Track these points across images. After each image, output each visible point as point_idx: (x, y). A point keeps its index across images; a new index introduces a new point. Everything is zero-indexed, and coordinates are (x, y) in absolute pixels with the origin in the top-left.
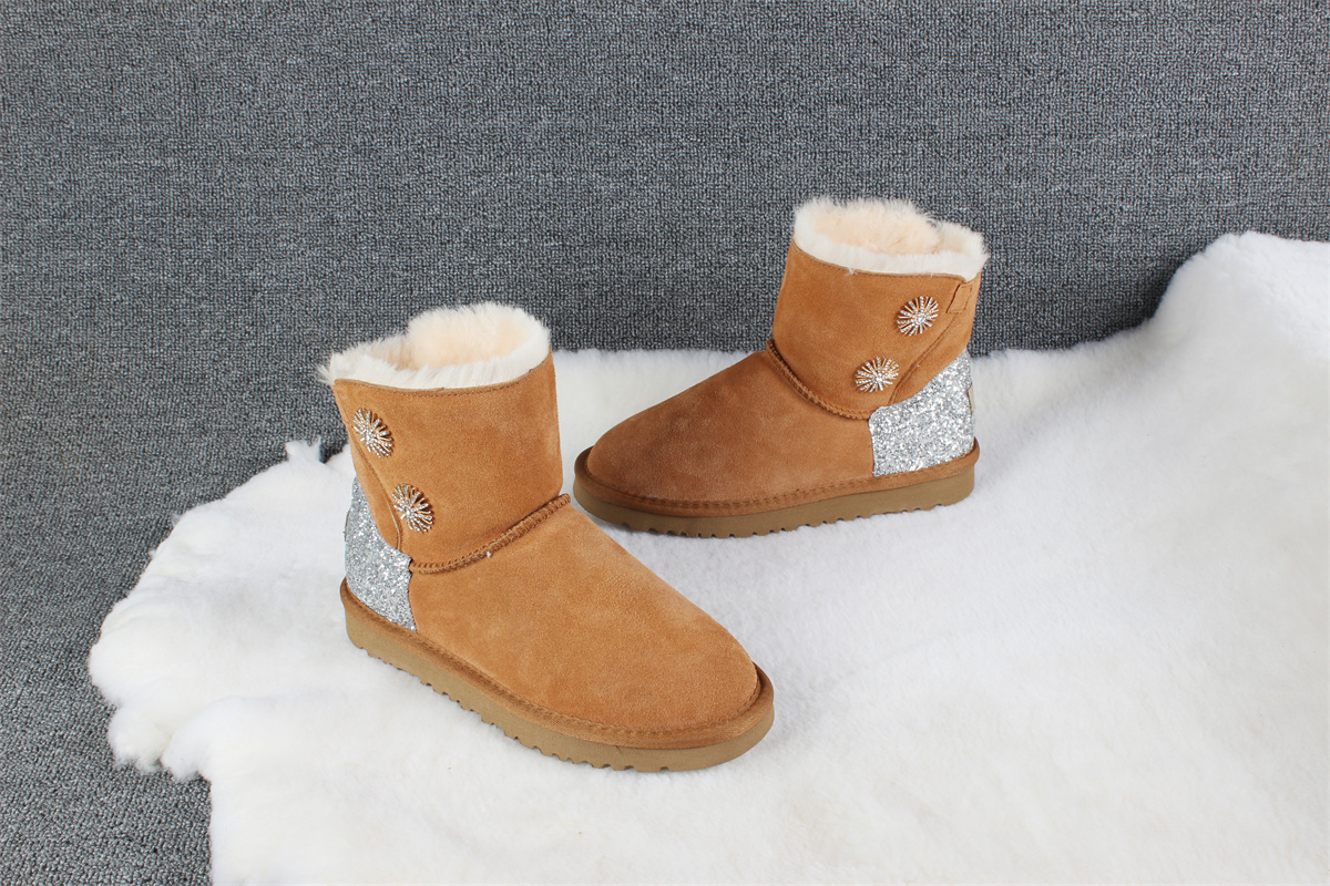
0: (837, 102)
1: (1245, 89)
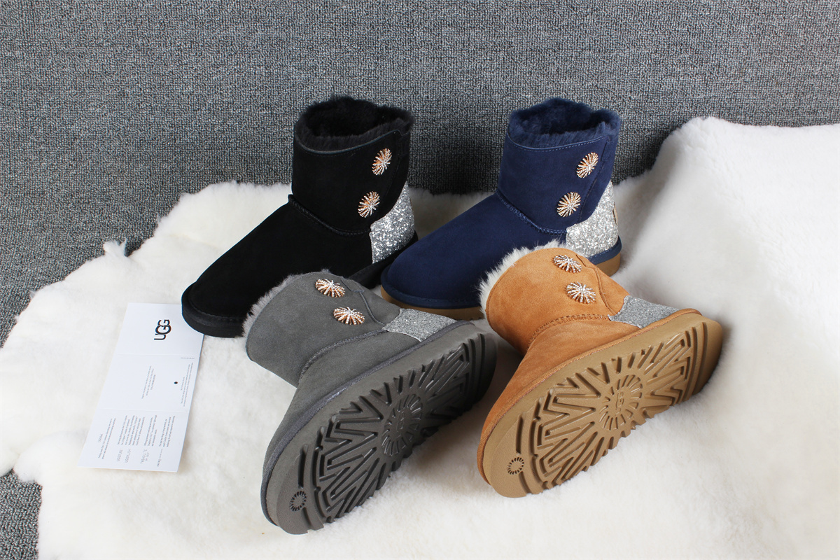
0: (449, 25)
1: (713, 24)
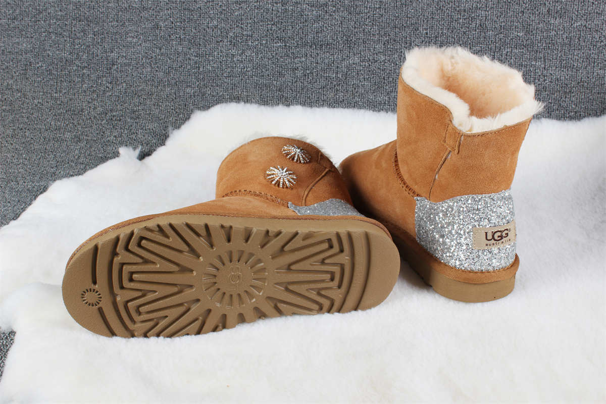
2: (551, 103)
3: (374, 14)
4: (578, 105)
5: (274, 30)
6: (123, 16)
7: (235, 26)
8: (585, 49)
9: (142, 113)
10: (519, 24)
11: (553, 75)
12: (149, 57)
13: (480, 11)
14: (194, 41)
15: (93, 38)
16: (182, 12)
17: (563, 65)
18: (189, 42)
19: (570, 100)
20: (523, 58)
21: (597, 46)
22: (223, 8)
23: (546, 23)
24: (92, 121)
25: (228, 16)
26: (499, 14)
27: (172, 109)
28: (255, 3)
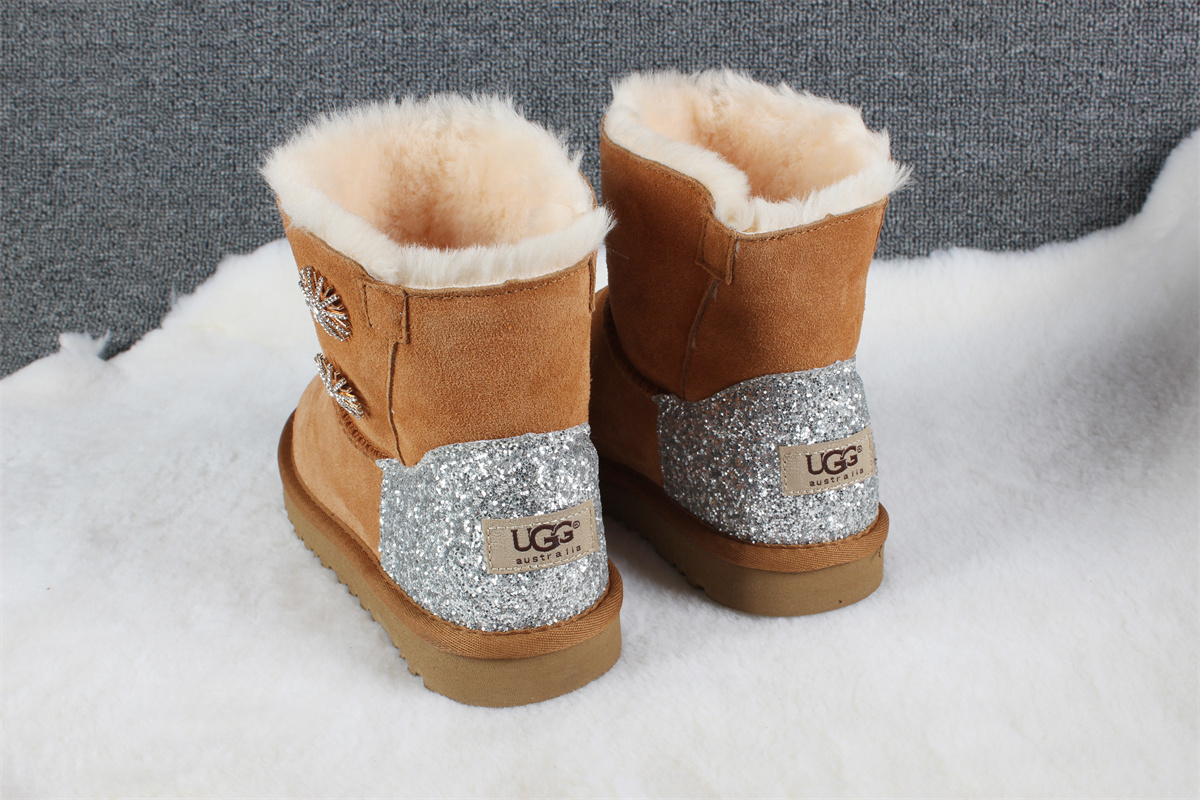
2: (972, 216)
3: (593, 43)
4: (1028, 219)
5: (389, 82)
6: (75, 65)
7: (308, 77)
8: (1036, 101)
9: (117, 264)
10: (895, 52)
11: (973, 156)
12: (130, 147)
13: (814, 29)
14: (224, 112)
15: (12, 111)
16: (198, 52)
17: (991, 135)
18: (213, 113)
19: (1011, 208)
20: (907, 125)
21: (1061, 95)
22: (282, 41)
23: (952, 50)
24: (11, 284)
25: (291, 58)
26: (853, 34)
27: (180, 254)
28: (347, 27)
